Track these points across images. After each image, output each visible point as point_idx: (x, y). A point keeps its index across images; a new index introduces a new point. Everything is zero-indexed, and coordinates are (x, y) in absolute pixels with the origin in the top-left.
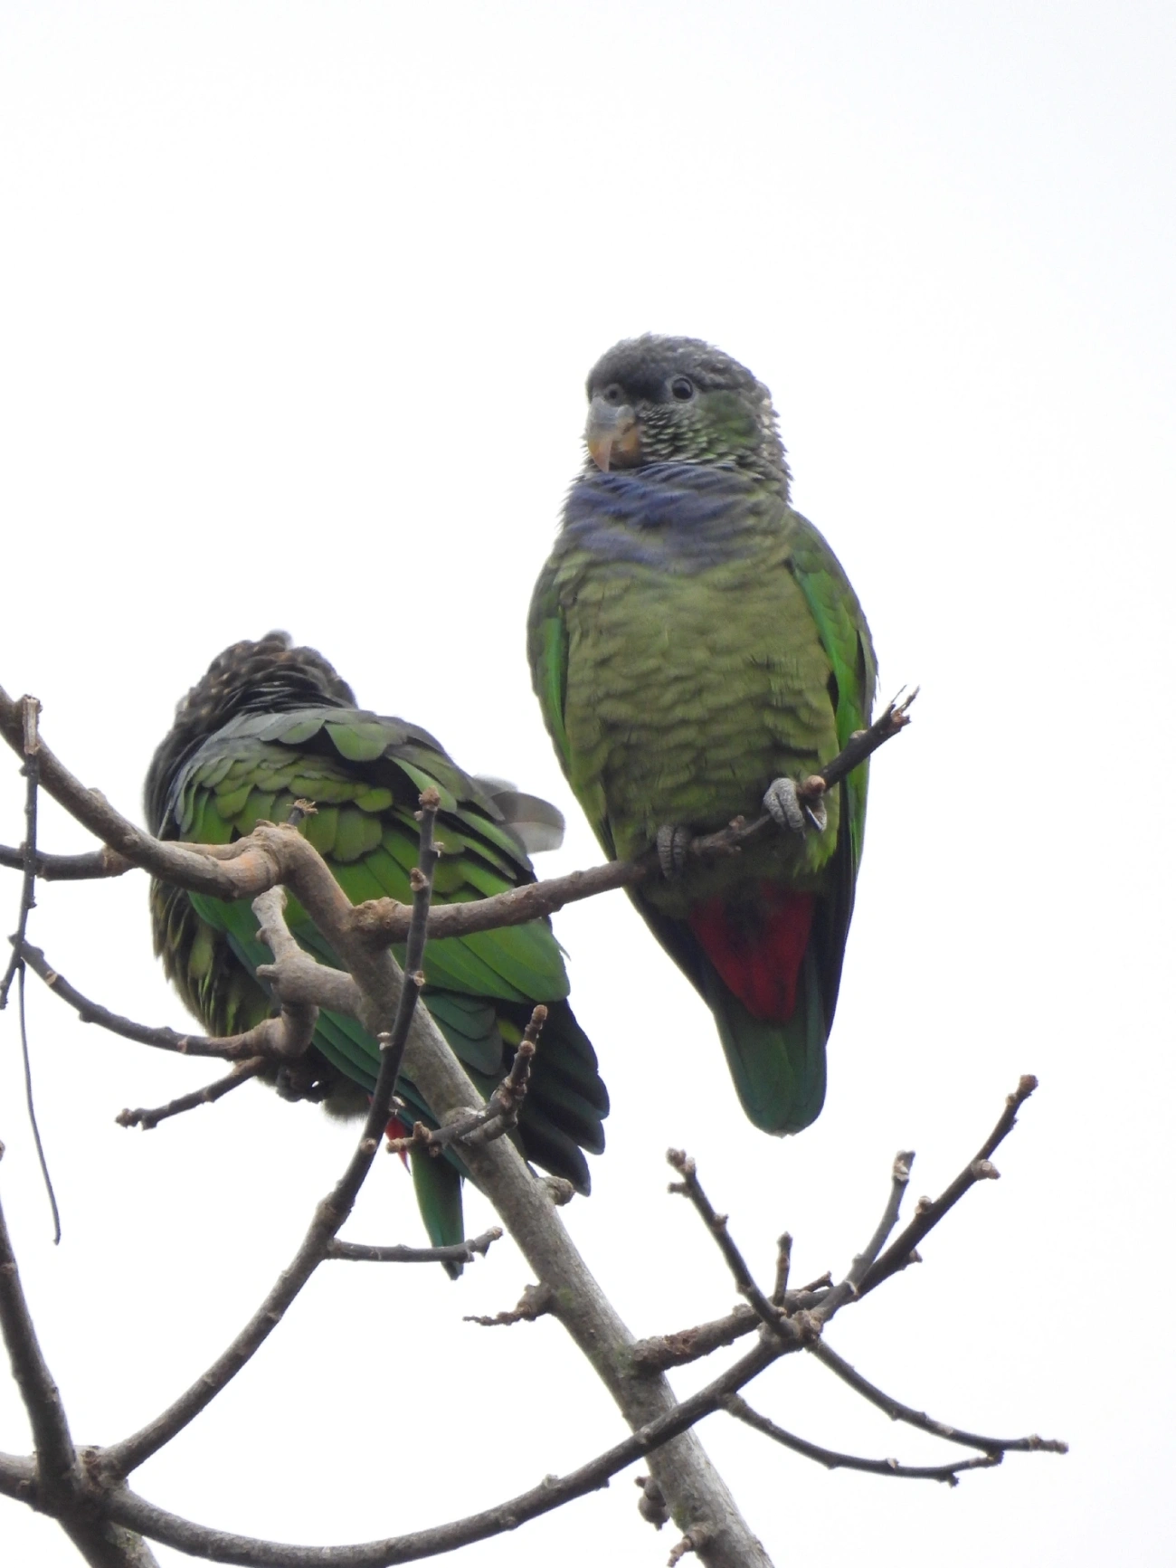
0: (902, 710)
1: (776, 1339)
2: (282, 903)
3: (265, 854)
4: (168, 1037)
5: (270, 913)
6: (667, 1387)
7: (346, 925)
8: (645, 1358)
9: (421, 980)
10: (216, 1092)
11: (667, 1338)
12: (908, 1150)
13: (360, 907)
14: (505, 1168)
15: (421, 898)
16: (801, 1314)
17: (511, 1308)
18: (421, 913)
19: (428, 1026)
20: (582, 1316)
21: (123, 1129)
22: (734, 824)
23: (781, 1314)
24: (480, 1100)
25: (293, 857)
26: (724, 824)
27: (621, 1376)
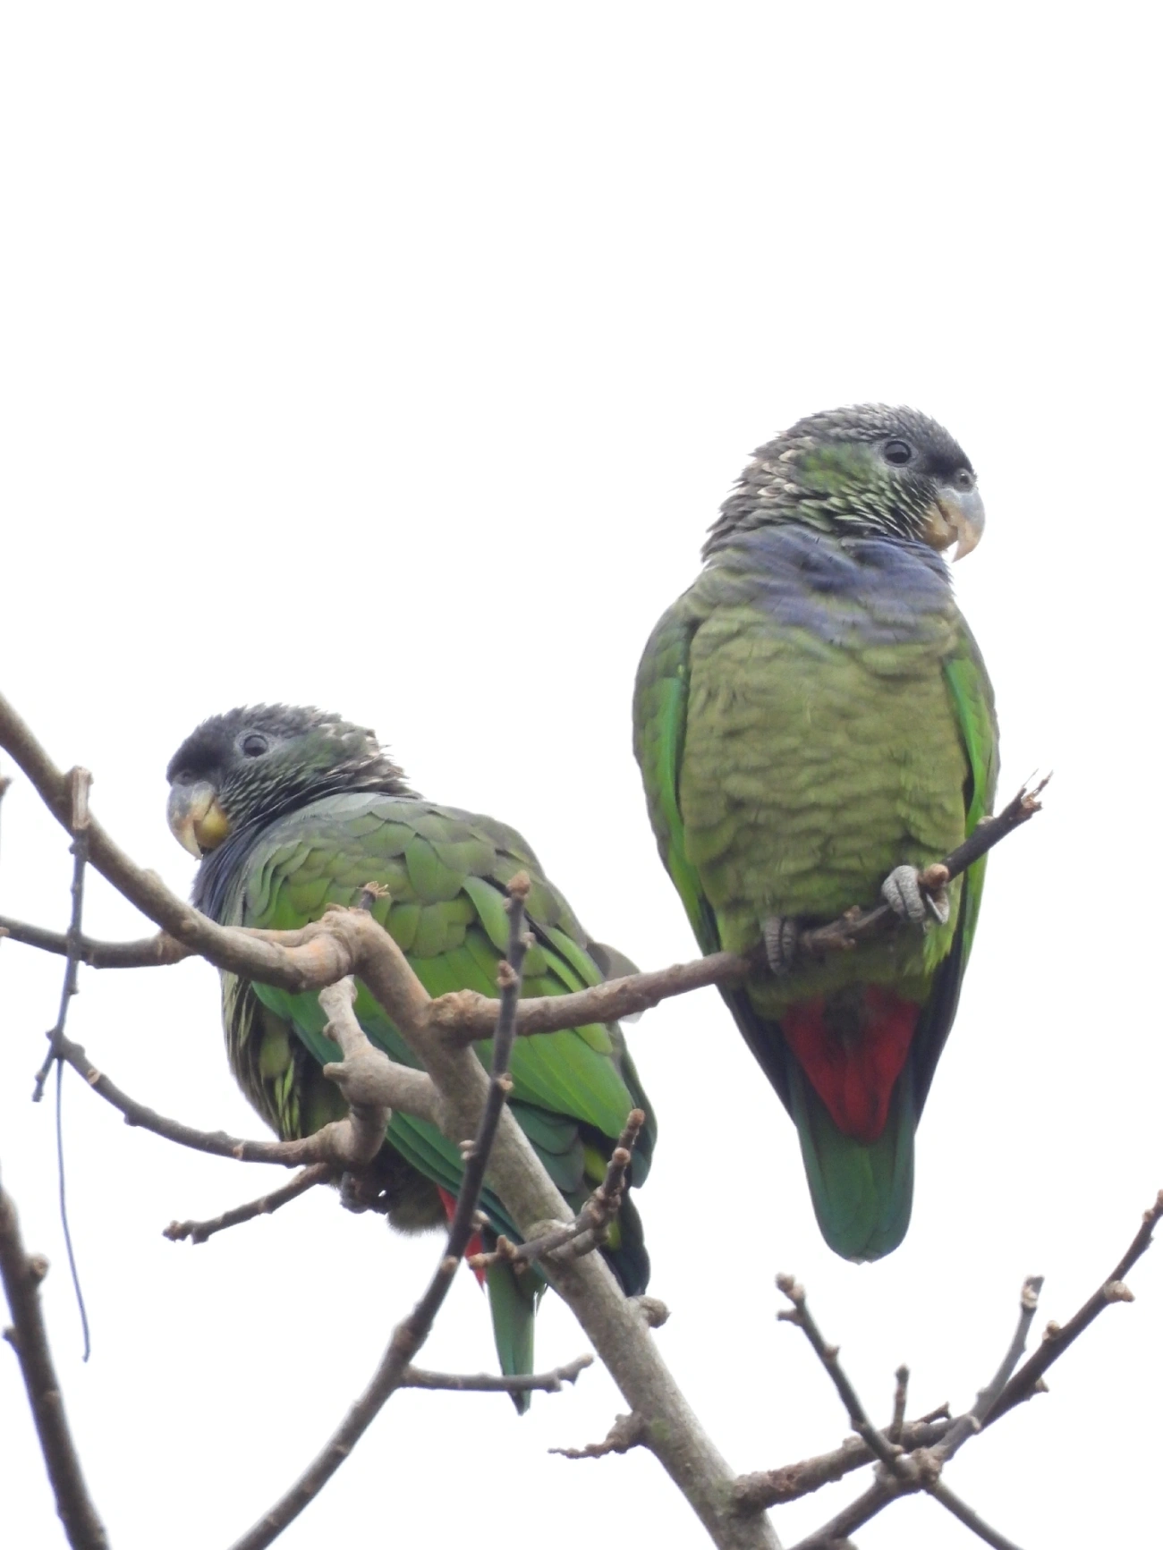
0: (1033, 795)
1: (891, 1480)
2: (352, 995)
3: (335, 942)
4: (223, 1142)
5: (339, 1006)
6: (769, 1527)
7: (422, 1021)
8: (746, 1495)
9: (507, 1084)
10: (274, 1202)
11: (770, 1474)
12: (1036, 1274)
13: (439, 1000)
14: (595, 1287)
15: (509, 993)
16: (919, 1452)
17: (600, 1439)
18: (508, 1007)
19: (511, 1131)
20: (679, 1448)
21: (172, 1242)
22: (849, 915)
23: (898, 1454)
24: (567, 1211)
25: (365, 945)
26: (836, 916)
27: (719, 1513)
